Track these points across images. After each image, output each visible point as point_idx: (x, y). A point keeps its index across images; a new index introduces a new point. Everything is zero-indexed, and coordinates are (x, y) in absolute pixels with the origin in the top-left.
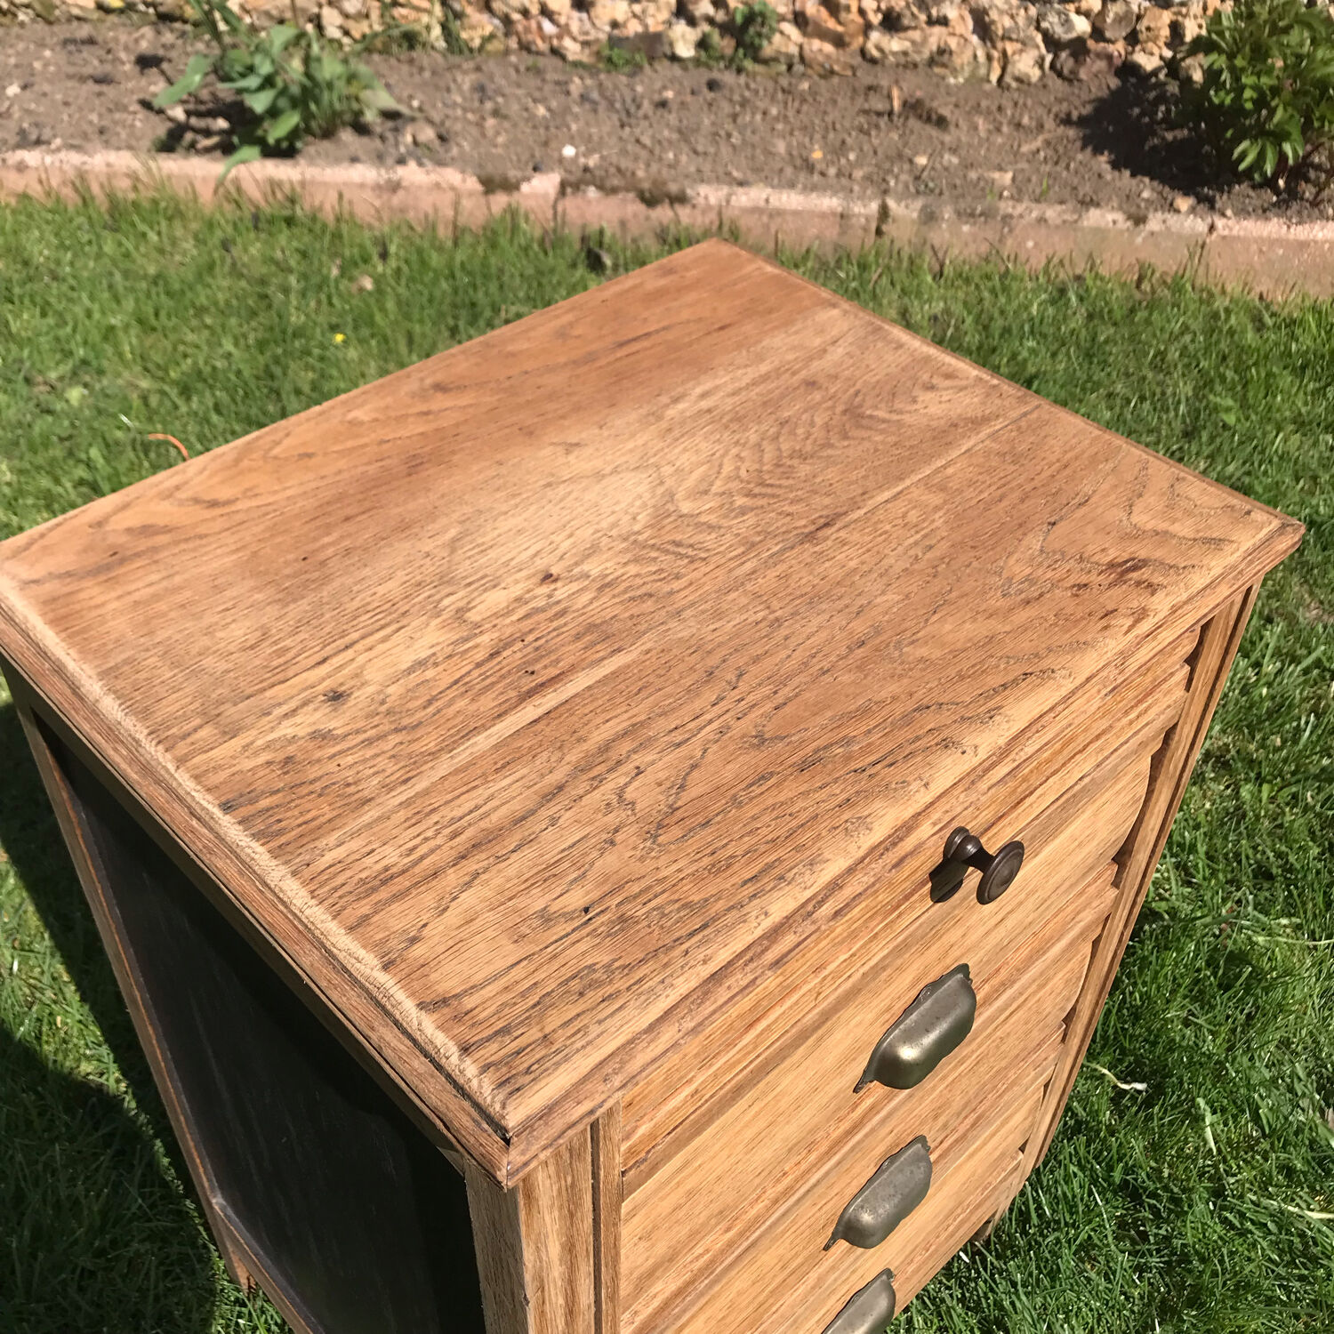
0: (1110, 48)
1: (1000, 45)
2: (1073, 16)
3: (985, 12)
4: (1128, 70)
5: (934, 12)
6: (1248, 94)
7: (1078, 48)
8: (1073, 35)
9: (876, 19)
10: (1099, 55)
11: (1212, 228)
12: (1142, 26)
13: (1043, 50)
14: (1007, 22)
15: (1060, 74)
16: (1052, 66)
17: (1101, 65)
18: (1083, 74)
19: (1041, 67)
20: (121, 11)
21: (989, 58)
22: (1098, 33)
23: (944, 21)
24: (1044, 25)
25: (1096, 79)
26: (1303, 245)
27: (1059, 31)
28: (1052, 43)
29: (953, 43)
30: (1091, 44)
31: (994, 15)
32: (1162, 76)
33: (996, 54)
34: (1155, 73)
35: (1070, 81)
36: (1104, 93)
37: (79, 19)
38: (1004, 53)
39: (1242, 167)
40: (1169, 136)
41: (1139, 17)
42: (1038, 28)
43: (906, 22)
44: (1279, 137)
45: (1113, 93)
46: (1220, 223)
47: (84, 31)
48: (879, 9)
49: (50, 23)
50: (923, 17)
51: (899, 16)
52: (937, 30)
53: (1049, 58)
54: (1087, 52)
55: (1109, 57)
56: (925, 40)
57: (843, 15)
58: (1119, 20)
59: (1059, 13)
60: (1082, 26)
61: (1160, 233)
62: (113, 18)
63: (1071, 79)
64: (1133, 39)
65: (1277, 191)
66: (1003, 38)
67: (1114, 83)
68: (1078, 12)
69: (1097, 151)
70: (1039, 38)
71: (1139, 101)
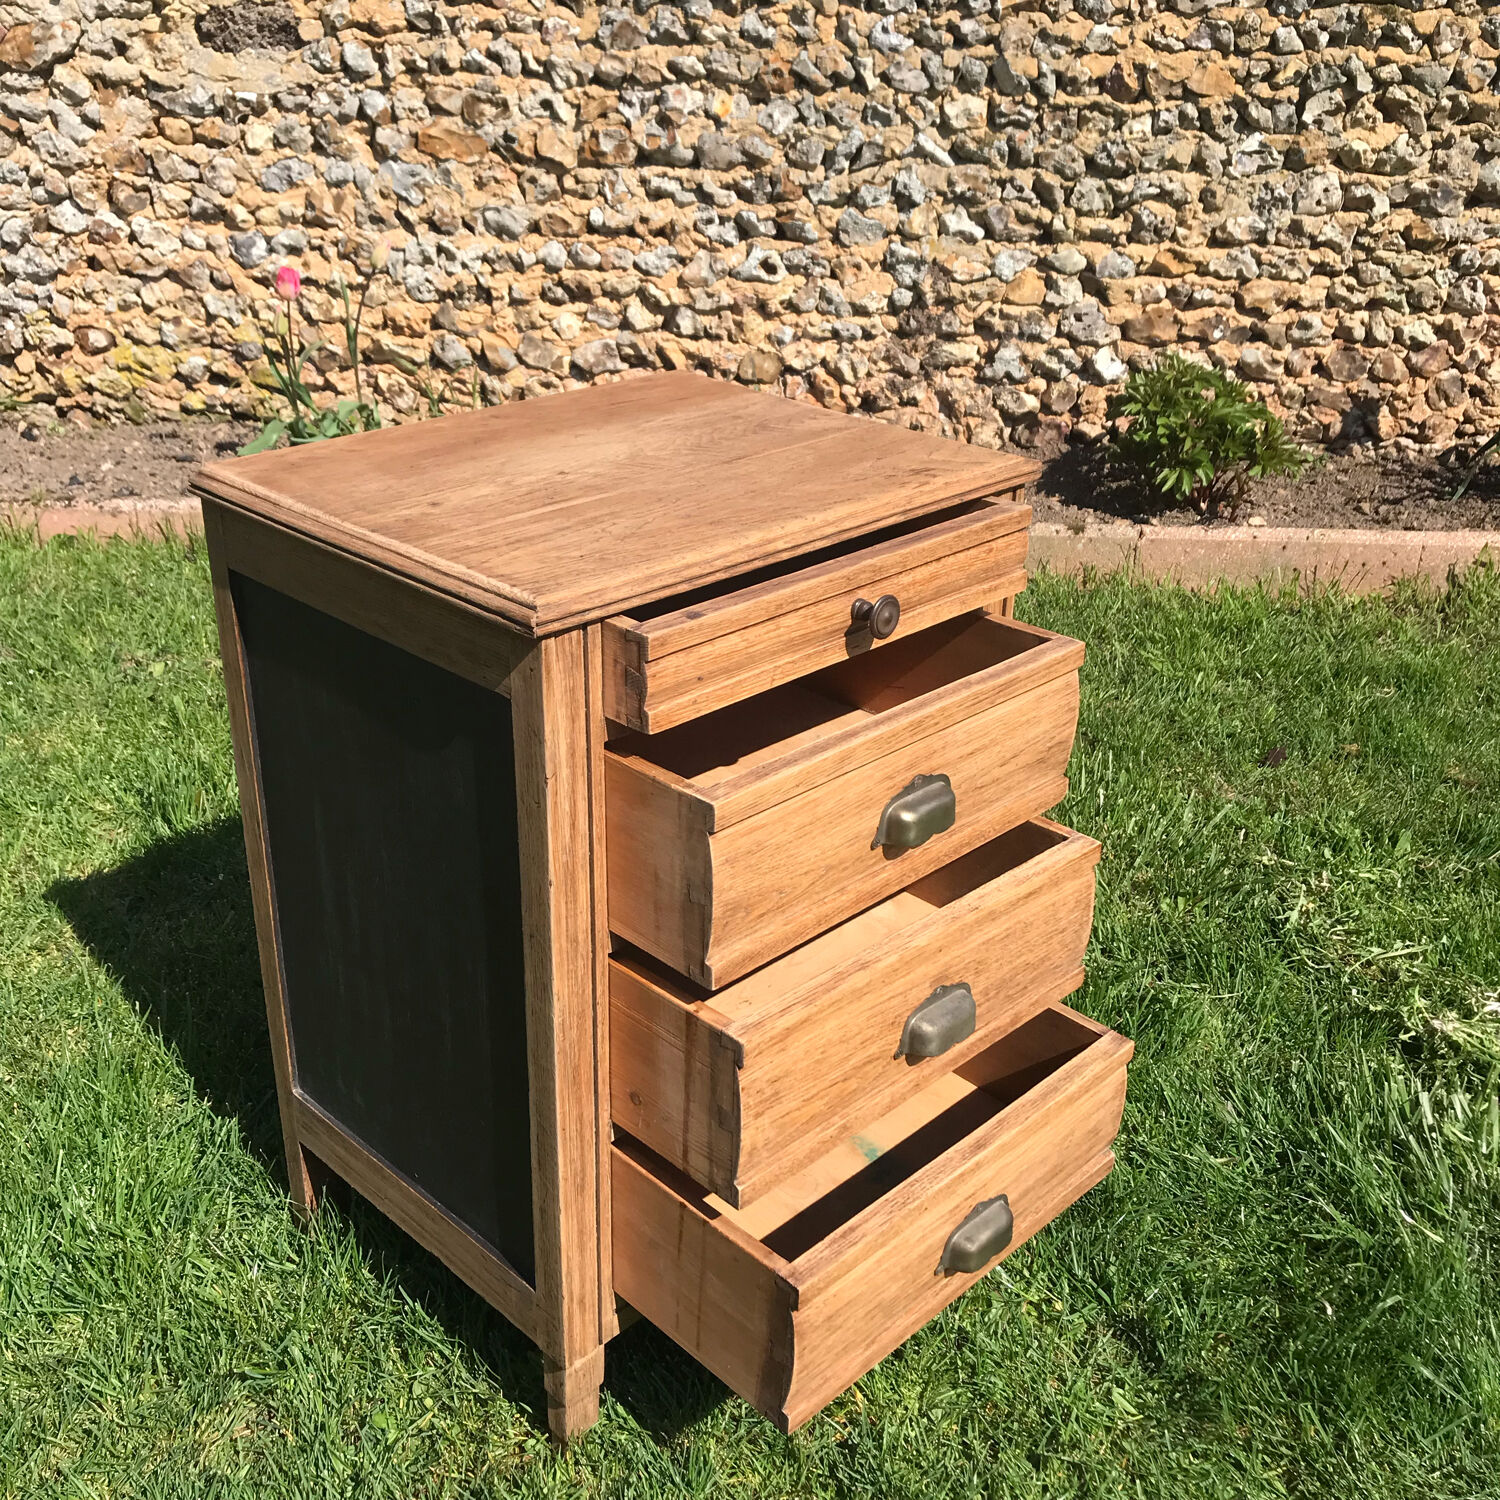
0: (1058, 419)
1: (963, 420)
2: (1023, 395)
3: (948, 393)
4: (1075, 437)
5: (905, 394)
6: (1161, 431)
7: (1030, 420)
8: (1026, 410)
9: (856, 402)
10: (1049, 426)
11: (1141, 534)
12: (1082, 400)
13: (1002, 424)
14: (968, 401)
15: (1018, 444)
16: (1011, 438)
17: (1052, 434)
18: (1037, 442)
19: (1001, 437)
20: (202, 412)
21: (956, 432)
22: (1046, 408)
23: (913, 402)
24: (999, 402)
25: (1048, 443)
26: (1221, 545)
27: (1012, 407)
28: (1009, 418)
29: (923, 420)
30: (1041, 416)
31: (956, 395)
32: (1105, 441)
33: (961, 428)
34: (1099, 439)
35: (1027, 448)
36: (1056, 455)
37: (164, 419)
38: (968, 426)
39: (1164, 489)
40: (1114, 486)
41: (1079, 395)
42: (995, 405)
43: (881, 403)
44: (1192, 465)
45: (1064, 456)
46: (1147, 529)
47: (169, 428)
48: (857, 394)
49: (137, 424)
50: (896, 399)
51: (875, 398)
52: (909, 409)
53: (1007, 431)
54: (1039, 424)
55: (1058, 427)
56: (899, 418)
57: (827, 400)
58: (1063, 396)
59: (1011, 393)
60: (1032, 403)
61: (1097, 539)
62: (194, 418)
63: (1026, 447)
64: (1076, 411)
65: (1199, 512)
66: (966, 415)
67: (1065, 448)
68: (1027, 391)
69: (1049, 494)
70: (996, 413)
71: (1088, 461)
